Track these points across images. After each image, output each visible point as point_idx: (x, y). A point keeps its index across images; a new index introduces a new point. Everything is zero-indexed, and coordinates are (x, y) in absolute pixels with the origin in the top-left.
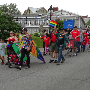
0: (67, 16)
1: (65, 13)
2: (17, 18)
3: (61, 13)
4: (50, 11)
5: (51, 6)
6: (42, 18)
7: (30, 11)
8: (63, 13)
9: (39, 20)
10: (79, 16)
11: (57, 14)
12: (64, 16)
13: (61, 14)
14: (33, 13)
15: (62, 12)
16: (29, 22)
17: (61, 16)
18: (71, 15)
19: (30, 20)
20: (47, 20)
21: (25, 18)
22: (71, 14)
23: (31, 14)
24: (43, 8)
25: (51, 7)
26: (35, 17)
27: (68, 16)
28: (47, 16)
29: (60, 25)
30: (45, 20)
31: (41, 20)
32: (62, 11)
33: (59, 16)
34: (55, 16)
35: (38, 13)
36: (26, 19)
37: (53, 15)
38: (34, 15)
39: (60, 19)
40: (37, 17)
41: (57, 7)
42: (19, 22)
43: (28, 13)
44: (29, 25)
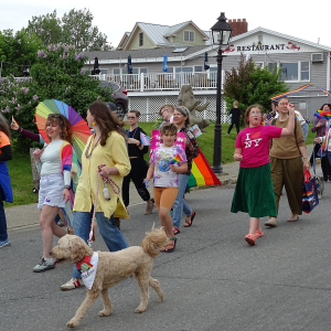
0: (280, 51)
1: (274, 42)
3: (256, 40)
4: (216, 34)
5: (222, 14)
6: (186, 61)
7: (141, 35)
8: (266, 41)
9: (178, 70)
10: (325, 53)
11: (241, 45)
12: (269, 52)
13: (259, 47)
14: (152, 43)
15: (260, 37)
16: (141, 77)
17: (257, 52)
18: (294, 47)
19: (144, 71)
20: (207, 68)
21: (126, 61)
22: (293, 44)
23: (144, 47)
24: (191, 24)
25: (222, 19)
26: (161, 60)
27: (286, 51)
28: (206, 54)
29: (255, 86)
30: (198, 69)
31: (185, 70)
32: (260, 33)
33: (251, 52)
34: (236, 53)
35: (172, 43)
36: (130, 68)
37: (228, 50)
38: (158, 50)
39: (257, 63)
40: (170, 59)
41: (244, 20)
42: (102, 77)
43: (136, 46)
44: (142, 89)
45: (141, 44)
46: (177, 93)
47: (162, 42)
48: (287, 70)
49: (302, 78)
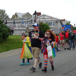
0: (48, 19)
1: (47, 17)
2: (6, 22)
3: (43, 17)
4: (34, 15)
5: (36, 11)
6: (27, 21)
7: (17, 15)
8: (45, 17)
9: (25, 24)
10: (58, 20)
11: (40, 18)
12: (46, 20)
14: (19, 17)
17: (43, 20)
18: (52, 19)
19: (18, 24)
20: (32, 23)
21: (13, 21)
22: (51, 18)
23: (18, 18)
24: (28, 13)
25: (35, 12)
26: (21, 21)
27: (50, 19)
28: (32, 20)
29: (43, 27)
30: (30, 23)
31: (27, 23)
32: (44, 15)
33: (42, 20)
34: (39, 20)
35: (24, 17)
36: (14, 23)
37: (37, 19)
38: (21, 19)
39: (43, 22)
40: (23, 21)
41: (40, 12)
42: (8, 25)
43: (16, 18)
44: (17, 28)
45: (17, 17)
46: (25, 29)
47: (22, 17)
48: (50, 24)
49: (53, 26)
